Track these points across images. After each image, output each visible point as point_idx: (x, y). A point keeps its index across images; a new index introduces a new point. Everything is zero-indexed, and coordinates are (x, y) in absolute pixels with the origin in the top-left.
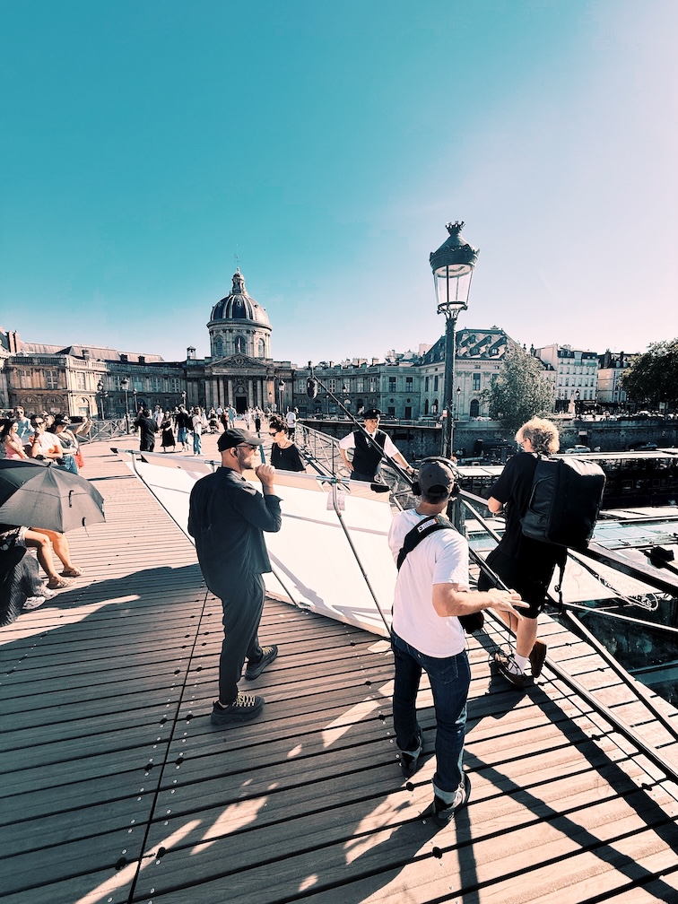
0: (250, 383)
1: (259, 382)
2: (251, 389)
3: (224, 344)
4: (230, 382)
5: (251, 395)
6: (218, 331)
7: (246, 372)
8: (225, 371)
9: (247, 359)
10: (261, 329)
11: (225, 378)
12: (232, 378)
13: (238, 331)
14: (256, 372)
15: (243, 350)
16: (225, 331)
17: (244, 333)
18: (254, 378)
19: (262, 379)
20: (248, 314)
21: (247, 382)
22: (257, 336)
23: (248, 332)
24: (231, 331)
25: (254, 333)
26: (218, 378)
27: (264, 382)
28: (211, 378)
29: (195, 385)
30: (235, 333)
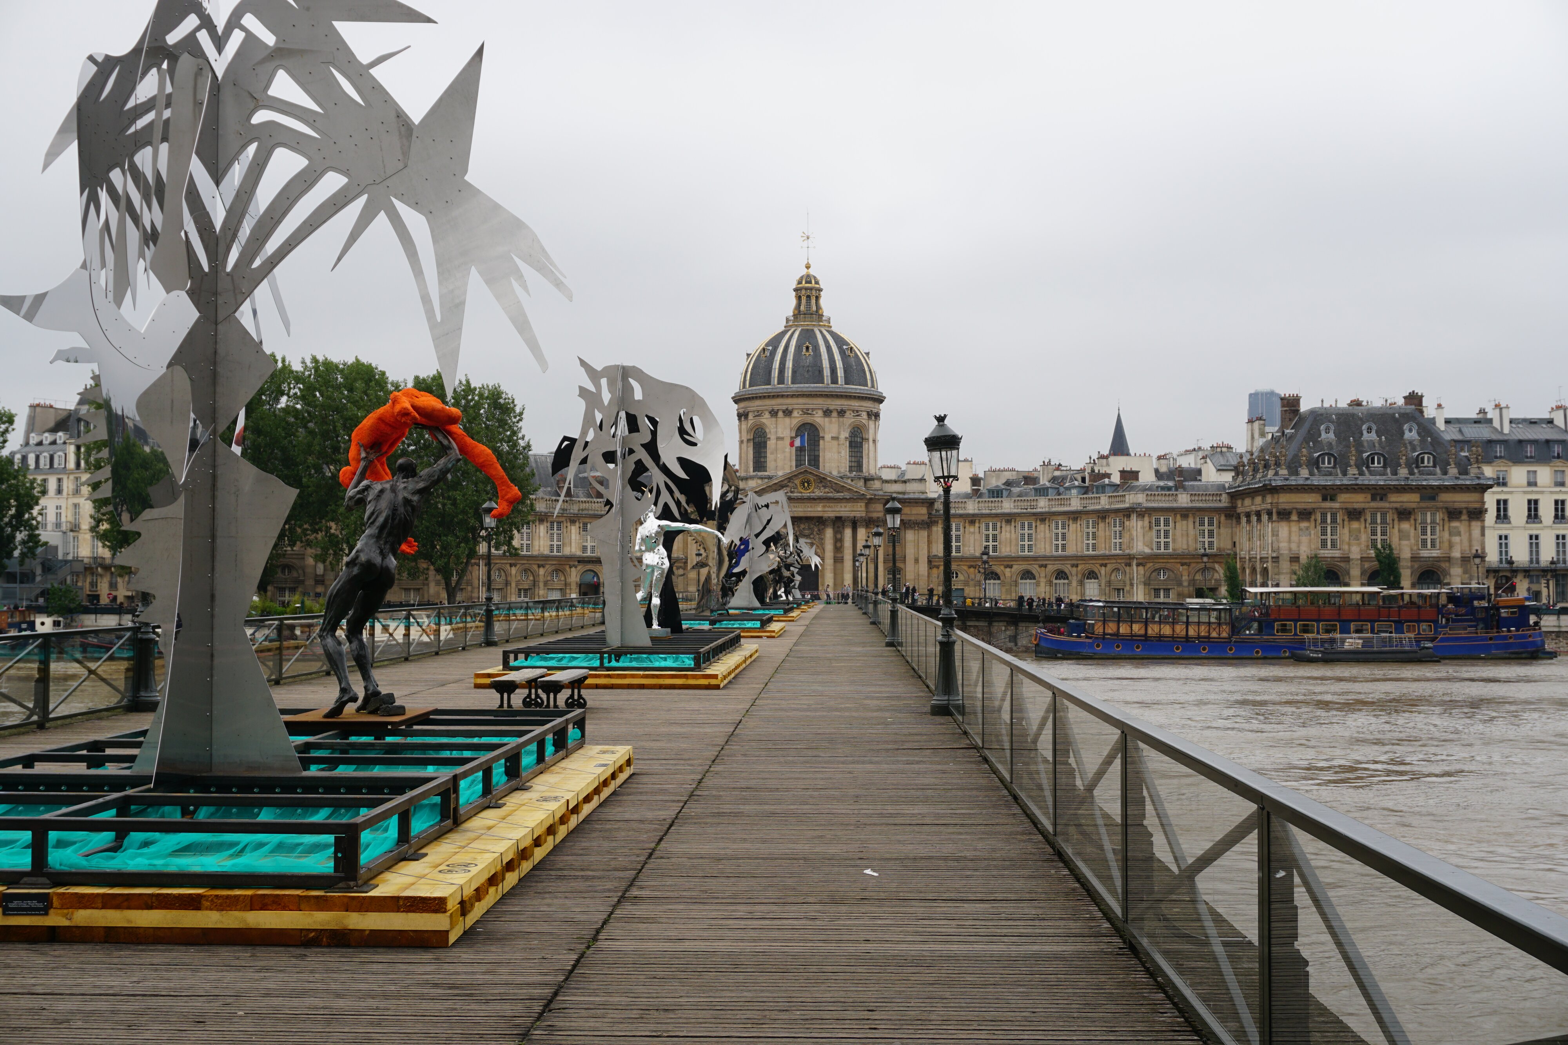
0: (829, 533)
1: (848, 533)
2: (829, 546)
3: (771, 444)
5: (829, 561)
6: (759, 414)
7: (817, 510)
9: (822, 480)
10: (855, 404)
13: (806, 412)
14: (845, 510)
15: (815, 461)
16: (774, 413)
17: (818, 418)
18: (838, 523)
19: (855, 524)
20: (827, 372)
21: (821, 532)
22: (849, 419)
23: (827, 413)
24: (788, 413)
25: (842, 413)
27: (862, 533)
30: (797, 418)
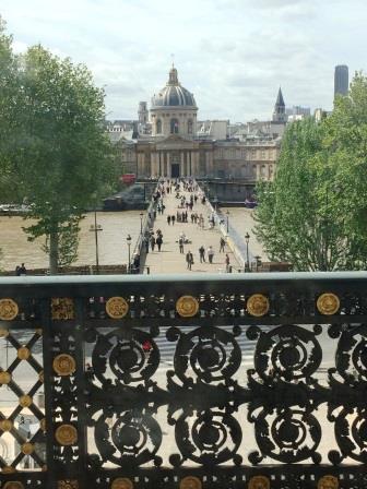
0: (182, 154)
1: (188, 154)
2: (182, 158)
3: (162, 125)
4: (168, 155)
5: (182, 163)
6: (159, 115)
7: (179, 146)
8: (165, 146)
9: (179, 138)
10: (189, 112)
11: (165, 151)
12: (170, 151)
13: (174, 115)
14: (186, 146)
15: (177, 132)
16: (163, 115)
17: (178, 117)
18: (185, 151)
19: (190, 151)
20: (180, 102)
21: (180, 154)
22: (188, 117)
23: (181, 115)
24: (168, 115)
25: (185, 115)
26: (160, 152)
27: (192, 153)
28: (155, 151)
29: (143, 155)
30: (171, 117)
